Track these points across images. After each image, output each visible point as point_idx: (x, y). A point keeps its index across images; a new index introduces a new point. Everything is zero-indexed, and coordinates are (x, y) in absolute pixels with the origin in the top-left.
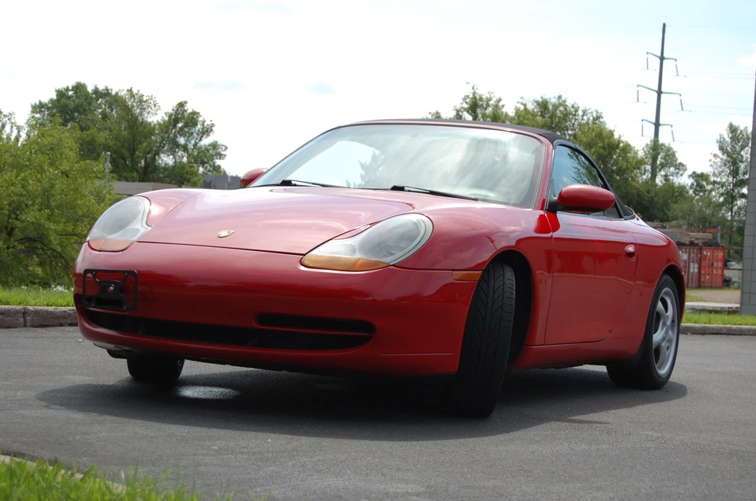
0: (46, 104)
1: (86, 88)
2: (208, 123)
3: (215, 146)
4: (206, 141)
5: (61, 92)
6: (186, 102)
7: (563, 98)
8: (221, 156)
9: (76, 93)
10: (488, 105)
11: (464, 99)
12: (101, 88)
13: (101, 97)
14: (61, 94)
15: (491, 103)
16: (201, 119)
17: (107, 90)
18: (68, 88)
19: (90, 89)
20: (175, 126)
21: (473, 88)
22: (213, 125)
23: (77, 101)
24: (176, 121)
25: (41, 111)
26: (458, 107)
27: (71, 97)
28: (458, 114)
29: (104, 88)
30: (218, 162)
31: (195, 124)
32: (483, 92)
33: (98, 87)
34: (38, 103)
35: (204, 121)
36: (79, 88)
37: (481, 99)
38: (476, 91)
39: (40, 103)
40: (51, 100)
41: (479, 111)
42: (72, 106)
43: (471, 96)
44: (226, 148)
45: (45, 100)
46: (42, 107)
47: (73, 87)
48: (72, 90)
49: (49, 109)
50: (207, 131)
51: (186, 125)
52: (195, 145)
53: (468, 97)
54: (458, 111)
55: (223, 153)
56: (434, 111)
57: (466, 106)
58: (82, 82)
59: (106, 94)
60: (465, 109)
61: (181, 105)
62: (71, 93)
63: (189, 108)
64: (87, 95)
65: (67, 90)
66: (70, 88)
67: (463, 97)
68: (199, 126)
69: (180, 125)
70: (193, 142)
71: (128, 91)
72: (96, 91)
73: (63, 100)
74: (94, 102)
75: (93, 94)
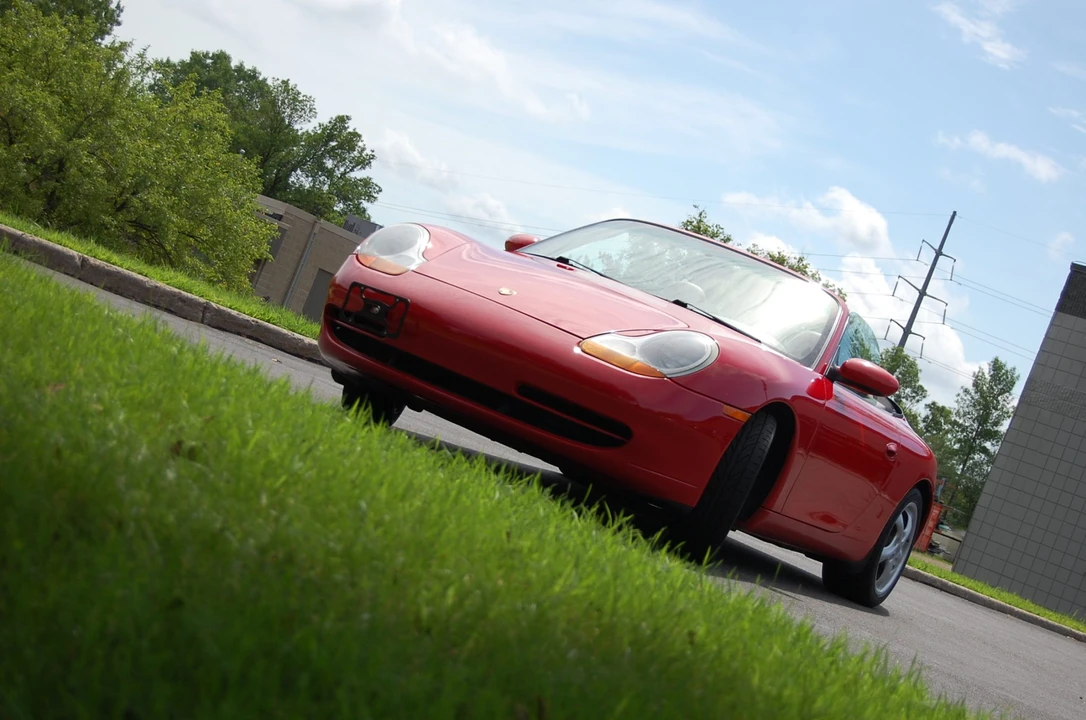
0: (174, 65)
1: (230, 62)
2: (368, 151)
3: (367, 183)
4: (358, 174)
5: (198, 56)
6: (348, 118)
7: (804, 263)
8: (371, 198)
9: (214, 63)
12: (248, 66)
13: (244, 79)
14: (197, 59)
16: (360, 144)
17: (254, 71)
18: (207, 54)
19: (234, 64)
20: (326, 144)
21: (701, 214)
22: (373, 157)
23: (213, 73)
24: (331, 137)
25: (165, 72)
27: (207, 66)
29: (251, 68)
30: (365, 204)
31: (352, 149)
32: (711, 223)
33: (245, 64)
34: (165, 61)
35: (363, 149)
36: (221, 58)
38: (705, 220)
39: (168, 61)
40: (182, 62)
43: (695, 223)
44: (381, 191)
45: (175, 60)
46: (169, 67)
47: (213, 55)
48: (212, 58)
49: (176, 71)
50: (364, 162)
51: (341, 146)
52: (345, 173)
53: (691, 223)
55: (376, 195)
58: (228, 53)
59: (252, 76)
61: (342, 120)
62: (209, 61)
63: (351, 126)
64: (228, 69)
65: (206, 56)
66: (211, 55)
67: (685, 221)
68: (356, 153)
69: (334, 144)
70: (342, 169)
71: (283, 82)
72: (240, 69)
73: (197, 66)
74: (233, 82)
75: (235, 71)
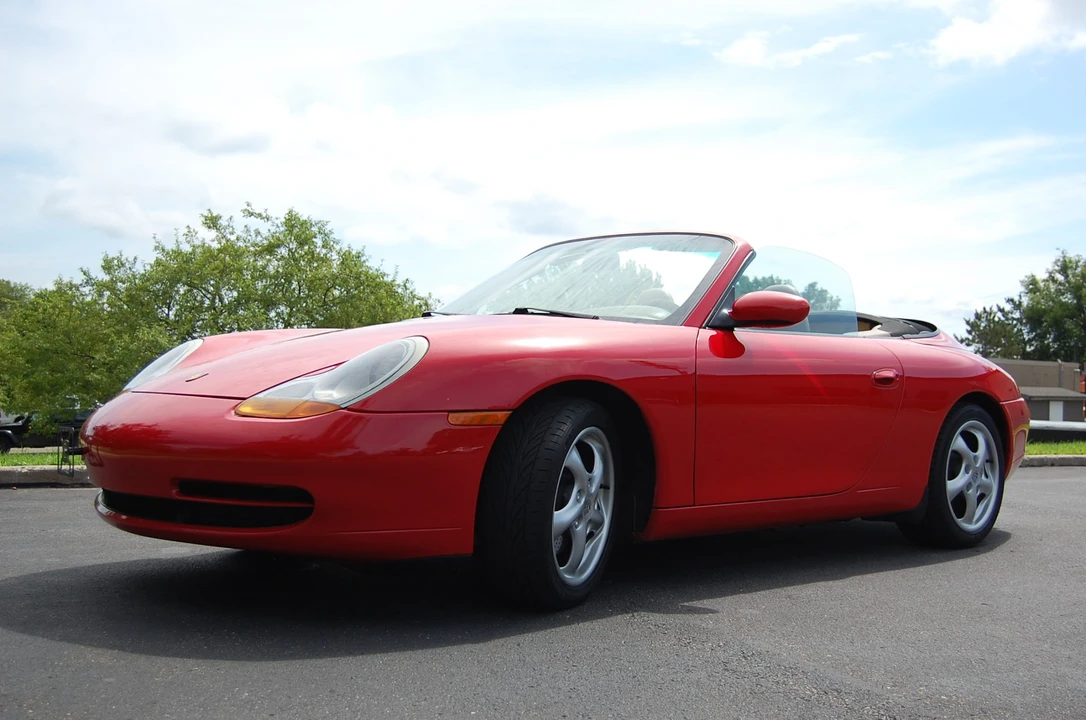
2: (835, 298)
6: (816, 283)
10: (1077, 266)
11: (1056, 263)
12: (760, 278)
15: (1080, 264)
16: (829, 295)
19: (751, 280)
21: (1062, 253)
22: (839, 300)
26: (1051, 269)
28: (1050, 276)
31: (825, 300)
32: (1072, 255)
35: (832, 298)
37: (1070, 262)
38: (1066, 255)
41: (1069, 272)
43: (1061, 259)
51: (817, 301)
53: (1058, 260)
54: (1050, 273)
56: (1029, 274)
57: (1057, 268)
60: (1057, 271)
61: (812, 286)
68: (828, 301)
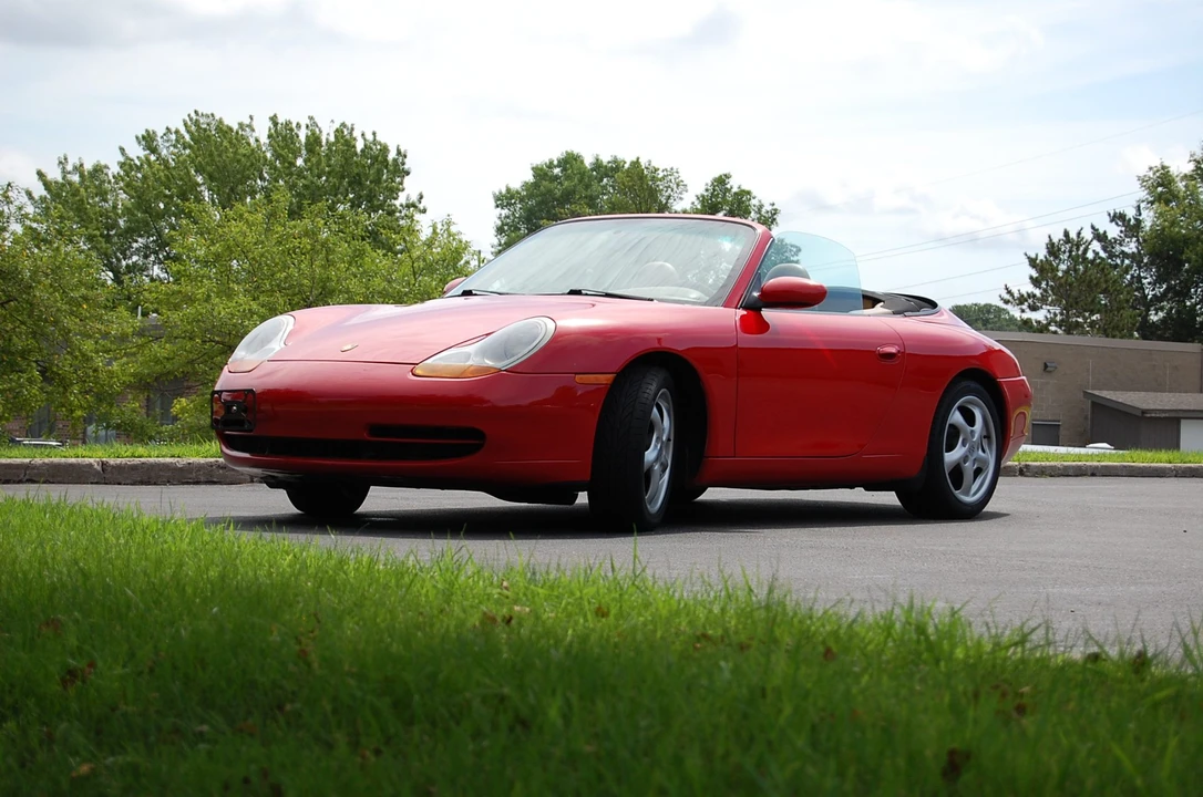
0: (518, 192)
1: (582, 162)
5: (541, 169)
9: (564, 170)
12: (605, 159)
13: (607, 176)
14: (541, 173)
17: (615, 161)
18: (551, 163)
23: (566, 183)
25: (509, 204)
27: (558, 177)
29: (610, 159)
33: (601, 158)
34: (504, 191)
36: (570, 161)
39: (508, 190)
40: (526, 184)
42: (558, 193)
45: (516, 185)
46: (512, 198)
47: (559, 161)
48: (559, 166)
49: (521, 200)
58: (575, 151)
62: (557, 171)
64: (583, 173)
65: (551, 166)
66: (556, 163)
72: (598, 165)
73: (544, 182)
74: (595, 183)
75: (593, 170)
